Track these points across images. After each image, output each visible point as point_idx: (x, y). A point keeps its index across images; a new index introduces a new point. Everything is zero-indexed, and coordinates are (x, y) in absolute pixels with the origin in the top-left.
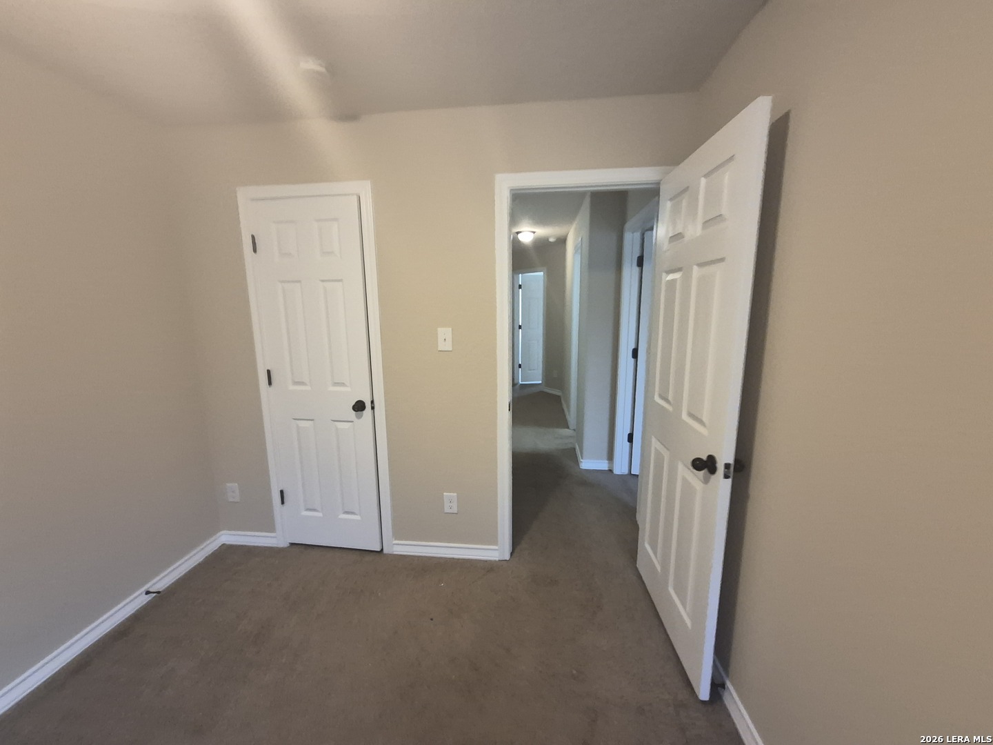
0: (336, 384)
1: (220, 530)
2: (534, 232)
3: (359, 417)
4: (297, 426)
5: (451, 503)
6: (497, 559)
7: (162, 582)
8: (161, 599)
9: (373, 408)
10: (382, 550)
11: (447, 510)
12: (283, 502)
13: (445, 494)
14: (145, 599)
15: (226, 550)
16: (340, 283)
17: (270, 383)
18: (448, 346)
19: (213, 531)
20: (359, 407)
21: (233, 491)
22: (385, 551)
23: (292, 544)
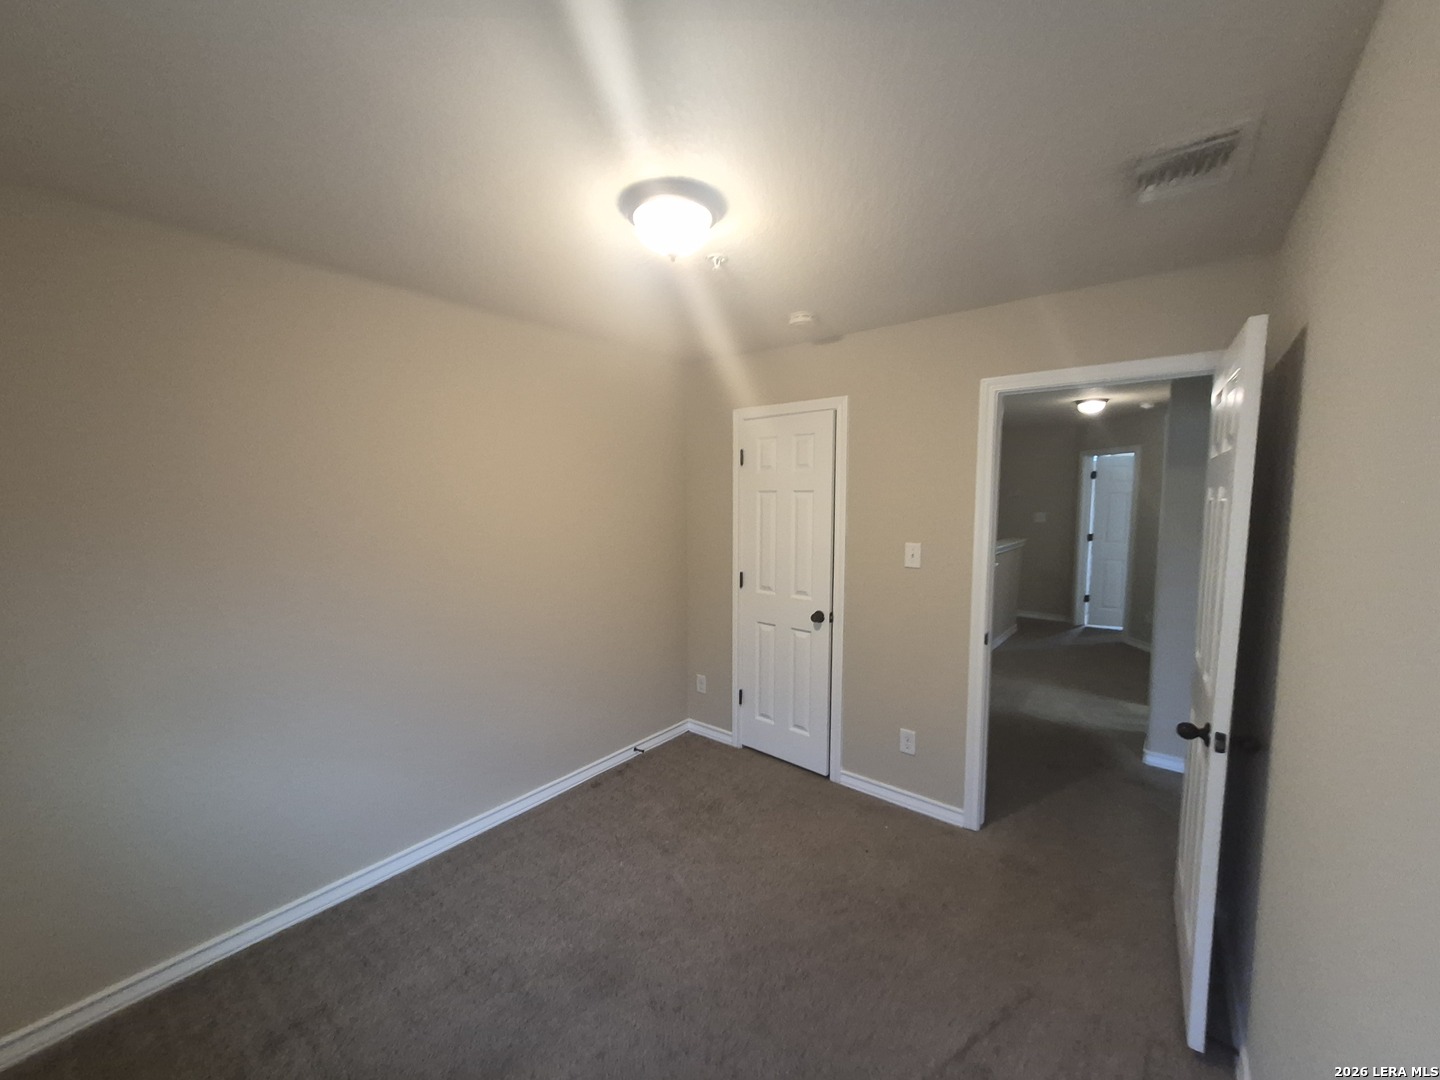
0: (799, 592)
1: (687, 717)
2: (1106, 400)
3: (817, 628)
4: (760, 629)
5: (907, 739)
6: (961, 825)
7: (649, 743)
8: (645, 757)
9: (831, 621)
10: (829, 776)
11: (903, 748)
12: (740, 703)
13: (902, 729)
14: (631, 754)
15: (689, 738)
16: (811, 494)
17: (741, 586)
18: (916, 563)
19: (680, 717)
20: (818, 617)
21: (701, 683)
22: (831, 778)
23: (745, 747)
